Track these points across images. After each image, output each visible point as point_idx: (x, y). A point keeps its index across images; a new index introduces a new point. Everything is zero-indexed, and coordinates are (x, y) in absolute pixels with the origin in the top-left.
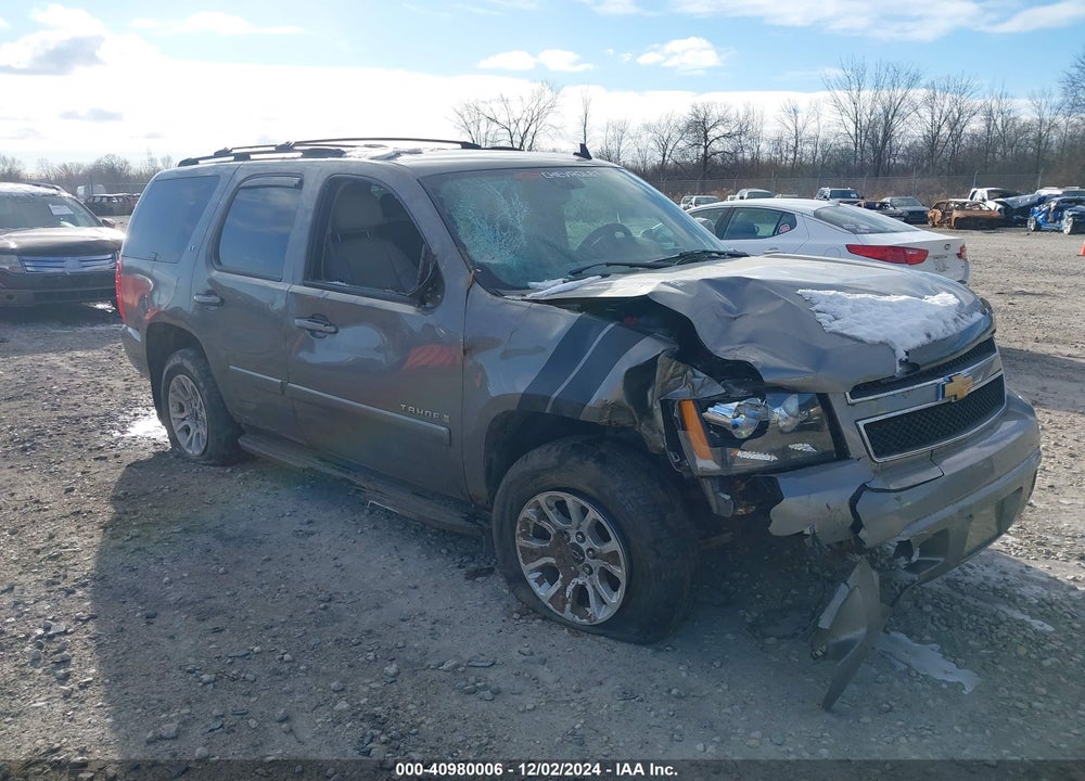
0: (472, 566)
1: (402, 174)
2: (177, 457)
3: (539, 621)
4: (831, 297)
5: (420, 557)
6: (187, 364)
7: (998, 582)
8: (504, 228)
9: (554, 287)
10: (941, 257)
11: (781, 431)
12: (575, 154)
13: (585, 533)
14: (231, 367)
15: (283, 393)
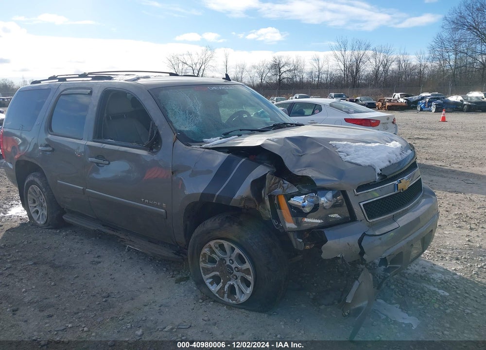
0: (179, 276)
1: (140, 87)
2: (33, 225)
3: (212, 303)
4: (345, 145)
5: (152, 273)
6: (36, 180)
7: (422, 272)
8: (190, 113)
9: (216, 141)
10: (386, 123)
11: (324, 208)
12: (223, 78)
13: (234, 260)
14: (58, 181)
15: (84, 194)
